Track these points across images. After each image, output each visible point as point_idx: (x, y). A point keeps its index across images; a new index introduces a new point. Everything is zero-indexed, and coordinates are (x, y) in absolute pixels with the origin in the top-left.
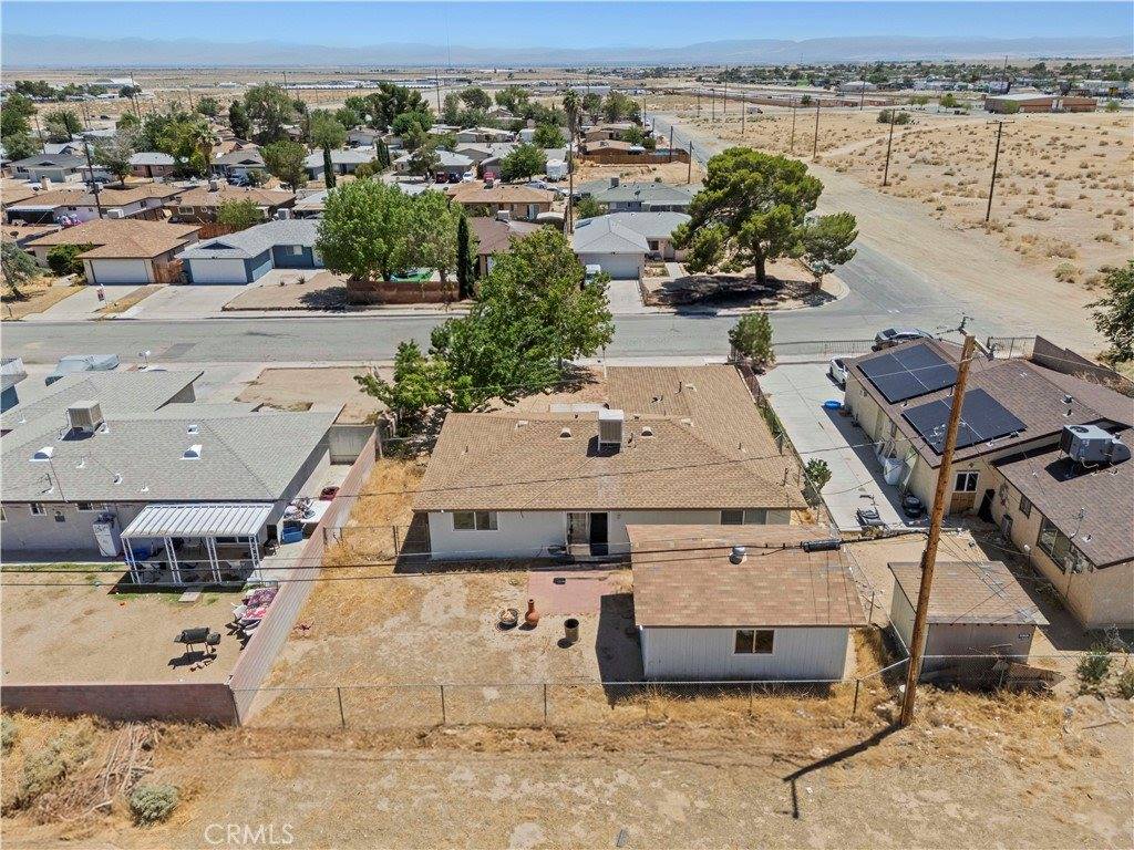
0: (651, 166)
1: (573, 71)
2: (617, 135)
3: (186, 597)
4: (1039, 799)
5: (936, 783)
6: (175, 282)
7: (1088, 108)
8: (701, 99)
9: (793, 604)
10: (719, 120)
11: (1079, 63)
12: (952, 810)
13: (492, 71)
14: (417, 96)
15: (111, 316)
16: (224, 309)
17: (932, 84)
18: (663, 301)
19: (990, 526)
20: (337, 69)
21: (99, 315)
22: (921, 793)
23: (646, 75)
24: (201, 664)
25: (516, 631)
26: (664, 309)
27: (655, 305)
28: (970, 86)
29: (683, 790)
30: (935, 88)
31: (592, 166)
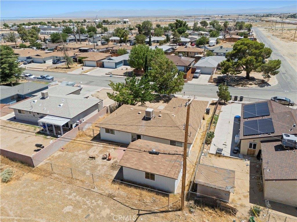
1: (242, 15)
3: (48, 137)
6: (100, 67)
8: (277, 23)
9: (160, 168)
10: (277, 30)
13: (217, 16)
14: (185, 23)
15: (83, 74)
16: (106, 74)
18: (214, 82)
20: (177, 16)
21: (81, 73)
23: (263, 16)
25: (105, 160)
26: (213, 84)
27: (211, 82)
29: (111, 209)
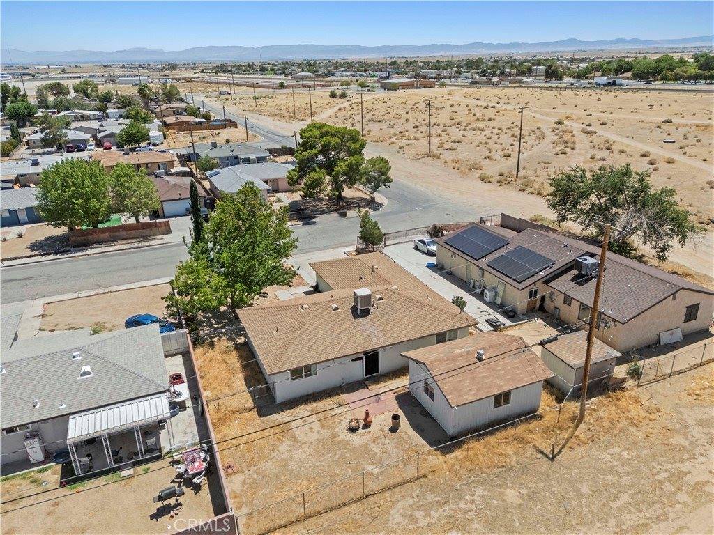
0: (217, 131)
1: (110, 66)
2: (178, 112)
4: (653, 437)
5: (611, 445)
7: (432, 86)
11: (412, 60)
12: (625, 454)
13: (46, 67)
17: (345, 73)
19: (547, 315)
22: (608, 451)
24: (176, 511)
25: (361, 431)
28: (365, 74)
29: (511, 487)
30: (348, 76)
31: (174, 133)
